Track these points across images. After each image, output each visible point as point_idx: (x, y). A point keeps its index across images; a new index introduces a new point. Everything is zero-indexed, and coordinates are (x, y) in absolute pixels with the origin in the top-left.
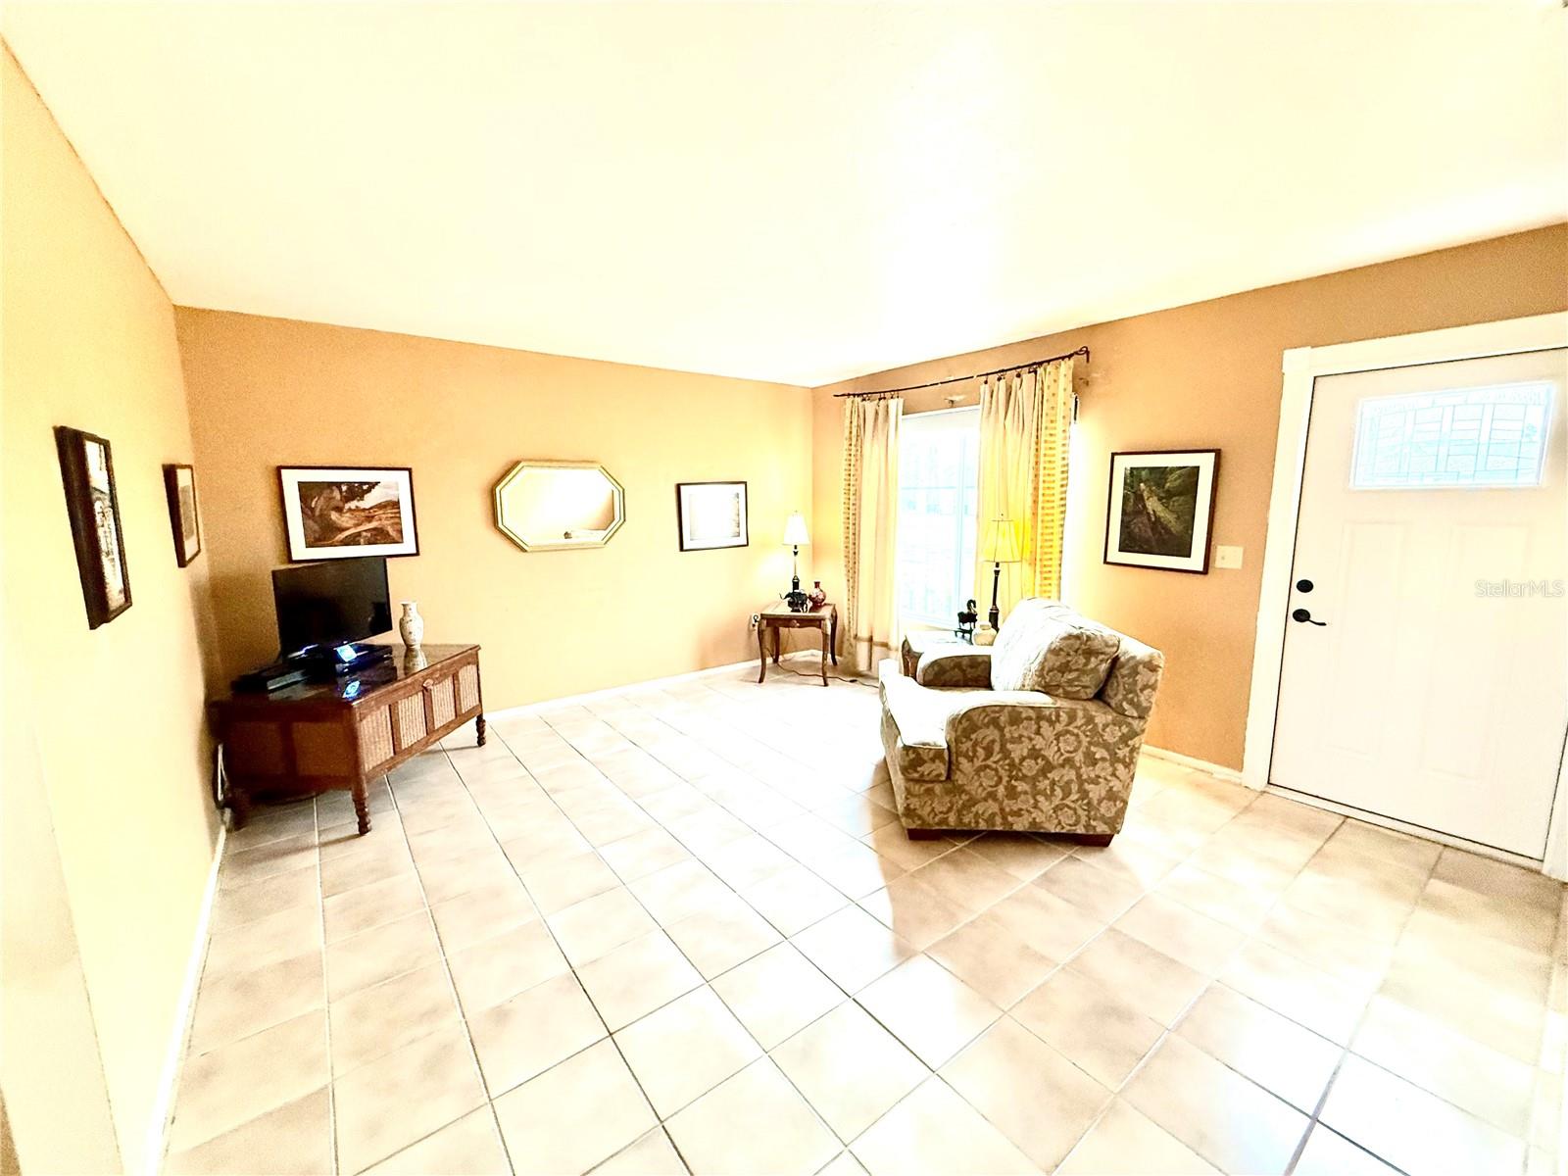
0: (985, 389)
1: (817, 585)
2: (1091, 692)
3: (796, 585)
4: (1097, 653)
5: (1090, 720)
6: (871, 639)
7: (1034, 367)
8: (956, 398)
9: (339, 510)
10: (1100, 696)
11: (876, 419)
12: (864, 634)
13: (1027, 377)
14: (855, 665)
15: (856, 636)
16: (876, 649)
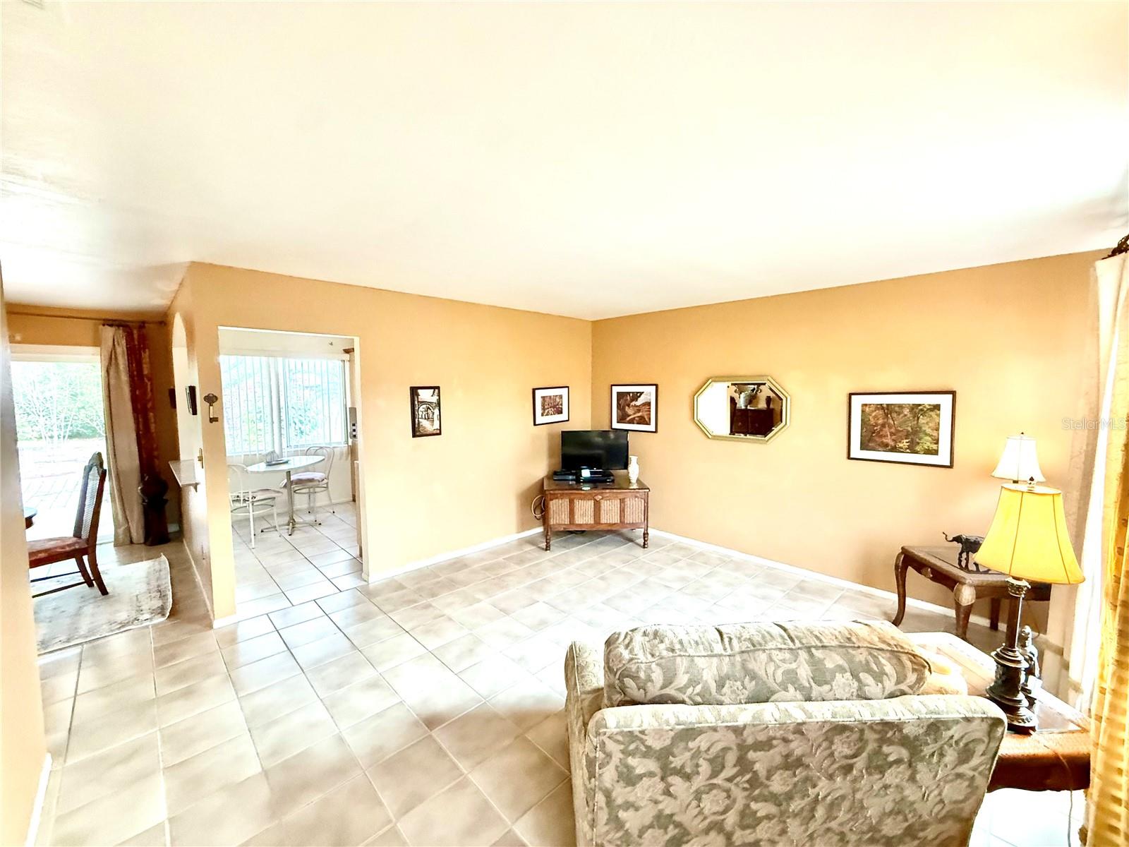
9: (629, 406)
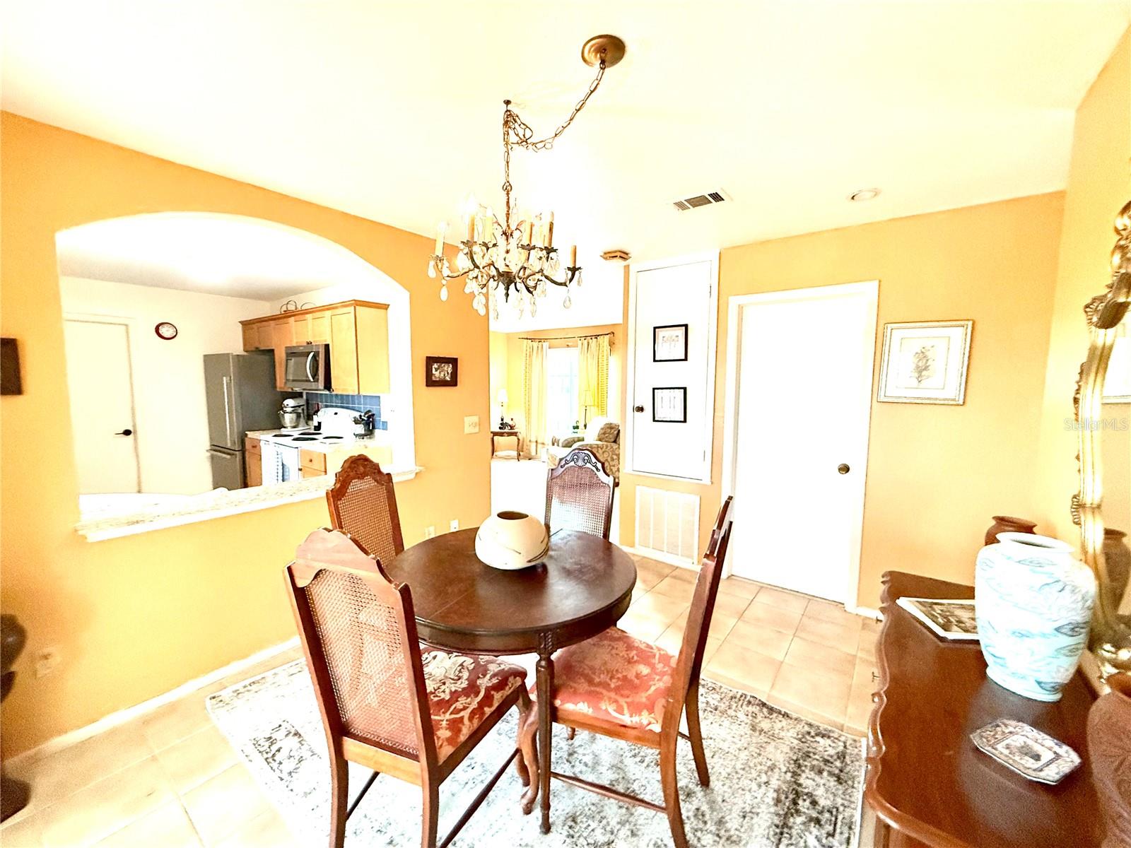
0: (580, 343)
1: (512, 419)
2: (613, 440)
3: (502, 420)
4: (613, 428)
5: (612, 447)
6: (537, 442)
7: (596, 336)
8: (569, 344)
10: (615, 442)
11: (538, 349)
12: (534, 439)
13: (594, 340)
14: (530, 454)
15: (530, 441)
16: (539, 446)
